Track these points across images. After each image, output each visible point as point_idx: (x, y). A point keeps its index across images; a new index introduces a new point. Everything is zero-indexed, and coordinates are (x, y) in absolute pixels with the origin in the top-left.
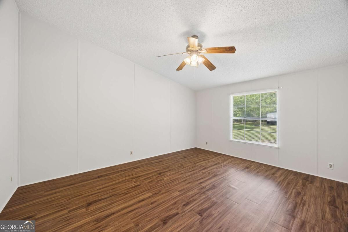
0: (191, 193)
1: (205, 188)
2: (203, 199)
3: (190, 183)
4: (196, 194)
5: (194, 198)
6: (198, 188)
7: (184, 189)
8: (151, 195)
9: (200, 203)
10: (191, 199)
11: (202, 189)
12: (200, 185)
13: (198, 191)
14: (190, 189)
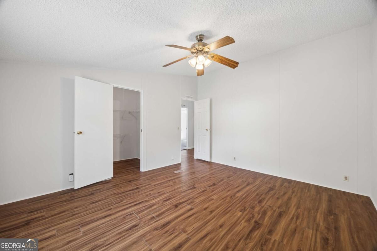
0: (202, 198)
1: (187, 204)
2: (191, 195)
3: (205, 209)
4: (196, 198)
5: (199, 195)
6: (195, 203)
7: (209, 201)
8: (236, 195)
9: (195, 192)
10: (201, 194)
11: (191, 203)
12: (192, 207)
13: (195, 200)
14: (202, 202)
